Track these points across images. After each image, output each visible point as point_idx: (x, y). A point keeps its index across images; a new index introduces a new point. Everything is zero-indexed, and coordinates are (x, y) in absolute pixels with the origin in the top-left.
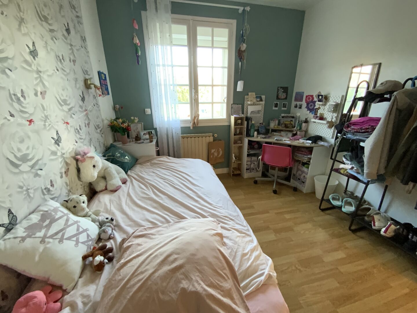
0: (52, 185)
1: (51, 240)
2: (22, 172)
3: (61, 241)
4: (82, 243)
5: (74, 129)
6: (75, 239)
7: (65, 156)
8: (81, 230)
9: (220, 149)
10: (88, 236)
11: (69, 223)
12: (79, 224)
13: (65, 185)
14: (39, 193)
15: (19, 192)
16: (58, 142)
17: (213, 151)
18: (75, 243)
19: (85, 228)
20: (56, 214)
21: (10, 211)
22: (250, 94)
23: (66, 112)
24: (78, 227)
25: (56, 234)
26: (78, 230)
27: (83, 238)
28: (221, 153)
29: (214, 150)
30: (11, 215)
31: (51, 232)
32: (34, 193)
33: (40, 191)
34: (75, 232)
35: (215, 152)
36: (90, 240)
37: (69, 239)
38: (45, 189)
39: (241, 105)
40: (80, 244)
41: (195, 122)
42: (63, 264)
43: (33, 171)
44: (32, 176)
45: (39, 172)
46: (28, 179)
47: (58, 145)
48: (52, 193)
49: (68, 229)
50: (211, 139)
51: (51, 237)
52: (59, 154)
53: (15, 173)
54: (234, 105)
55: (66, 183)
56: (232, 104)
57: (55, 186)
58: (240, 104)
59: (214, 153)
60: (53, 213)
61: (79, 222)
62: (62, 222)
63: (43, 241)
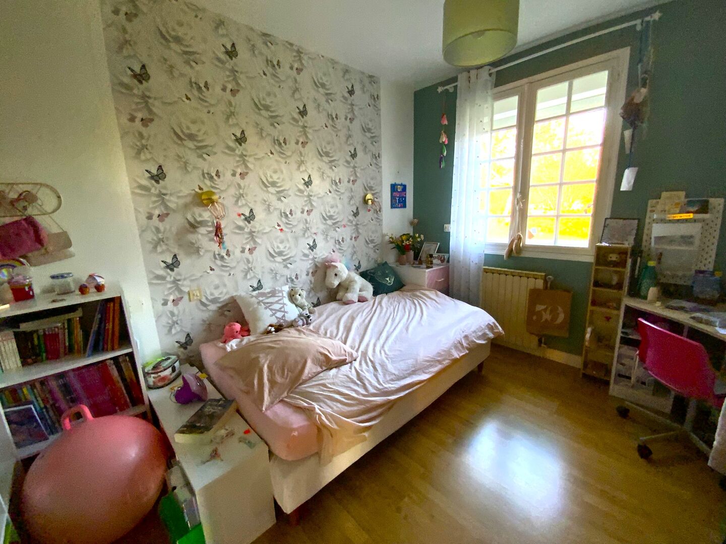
0: (297, 278)
1: (263, 304)
2: (275, 261)
3: (266, 308)
4: (276, 317)
5: (334, 240)
6: (274, 312)
7: (316, 260)
8: (283, 310)
9: (560, 309)
10: (284, 316)
11: (280, 302)
12: (285, 306)
13: (309, 282)
14: (284, 279)
15: (269, 273)
16: (313, 247)
17: (539, 308)
18: (272, 313)
19: (286, 310)
20: (278, 293)
21: (259, 281)
22: (664, 194)
23: (330, 225)
24: (283, 307)
25: (268, 303)
26: (281, 308)
27: (279, 315)
28: (561, 318)
29: (543, 307)
30: (259, 284)
31: (267, 301)
32: (280, 278)
33: (285, 278)
34: (278, 309)
35: (545, 310)
36: (283, 320)
37: (271, 310)
38: (290, 278)
39: (636, 221)
40: (274, 317)
41: (512, 249)
42: (257, 319)
43: (284, 263)
44: (282, 266)
45: (289, 265)
46: (279, 267)
47: (312, 250)
48: (295, 283)
49: (275, 305)
50: (540, 284)
51: (265, 303)
52: (311, 257)
53: (271, 261)
54: (612, 220)
55: (311, 281)
56: (606, 219)
57: (299, 279)
58: (634, 219)
59: (544, 313)
60: (277, 292)
61: (287, 305)
62: (276, 299)
63: (259, 303)
